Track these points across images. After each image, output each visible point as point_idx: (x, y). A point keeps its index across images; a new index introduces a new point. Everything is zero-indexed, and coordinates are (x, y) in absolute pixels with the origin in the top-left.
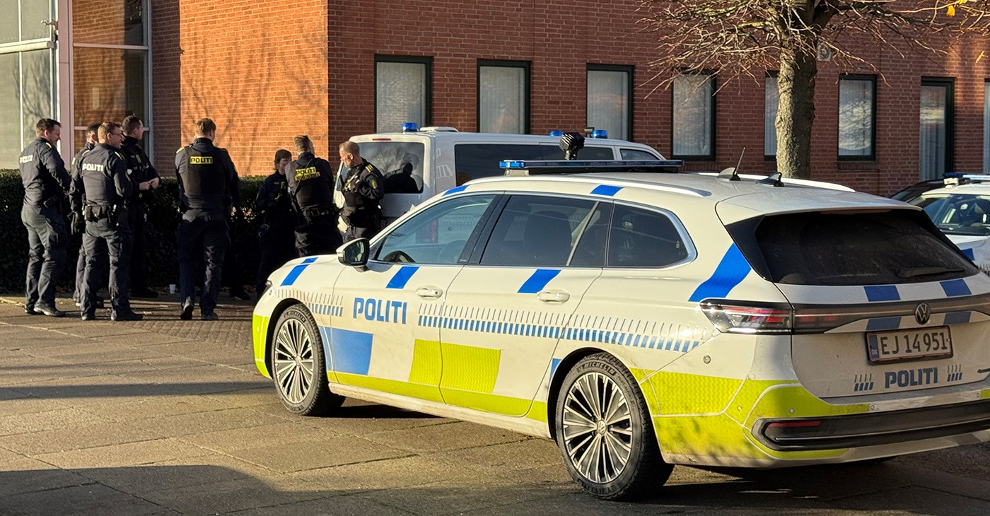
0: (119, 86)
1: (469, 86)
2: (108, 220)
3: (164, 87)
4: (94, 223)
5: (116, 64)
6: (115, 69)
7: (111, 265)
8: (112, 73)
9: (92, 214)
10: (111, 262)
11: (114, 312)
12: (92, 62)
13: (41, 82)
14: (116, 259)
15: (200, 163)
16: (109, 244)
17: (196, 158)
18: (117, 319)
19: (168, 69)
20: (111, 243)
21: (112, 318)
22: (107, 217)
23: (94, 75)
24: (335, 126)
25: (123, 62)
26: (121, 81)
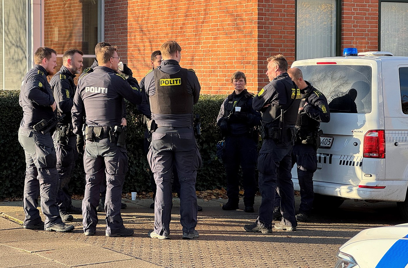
0: (77, 23)
1: (372, 18)
2: (109, 140)
3: (114, 23)
4: (95, 143)
5: (74, 6)
6: (74, 10)
7: (108, 183)
8: (71, 13)
9: (93, 135)
10: (107, 180)
11: (109, 228)
12: (56, 5)
13: (21, 20)
14: (113, 178)
15: (169, 85)
16: (106, 162)
17: (165, 80)
18: (111, 235)
19: (117, 8)
20: (109, 162)
21: (107, 235)
22: (108, 137)
23: (58, 15)
24: (264, 52)
25: (81, 4)
26: (78, 19)
